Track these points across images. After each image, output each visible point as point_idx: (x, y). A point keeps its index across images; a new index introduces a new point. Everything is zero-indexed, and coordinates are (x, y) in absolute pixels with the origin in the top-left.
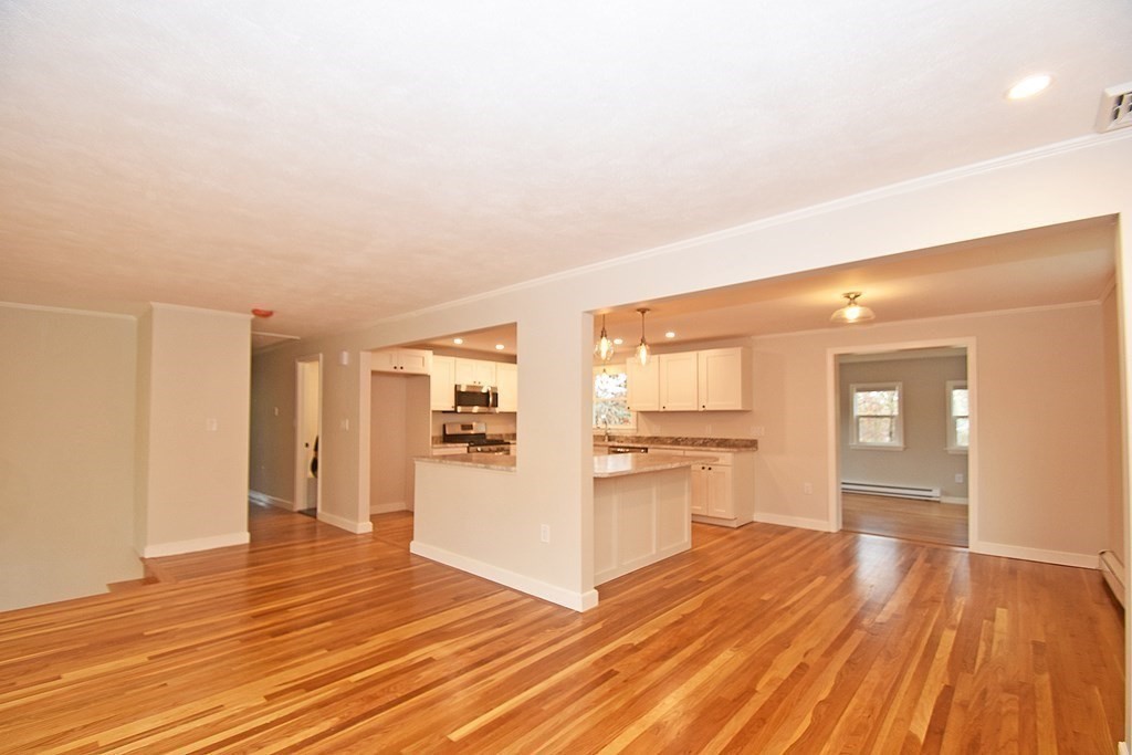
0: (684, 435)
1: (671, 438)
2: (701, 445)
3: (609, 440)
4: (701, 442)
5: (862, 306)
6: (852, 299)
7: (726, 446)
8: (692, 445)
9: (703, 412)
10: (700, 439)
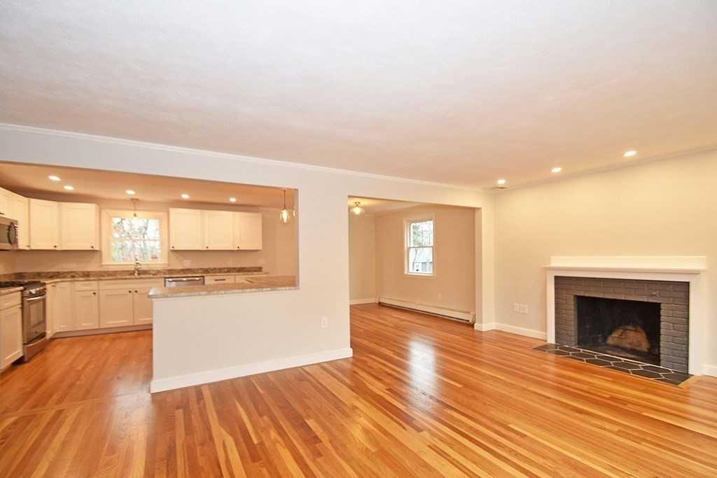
0: (212, 266)
1: (202, 269)
2: (225, 272)
3: (139, 274)
4: (226, 270)
5: (360, 207)
6: (357, 205)
7: (243, 272)
8: (220, 272)
9: (237, 251)
10: (225, 268)
